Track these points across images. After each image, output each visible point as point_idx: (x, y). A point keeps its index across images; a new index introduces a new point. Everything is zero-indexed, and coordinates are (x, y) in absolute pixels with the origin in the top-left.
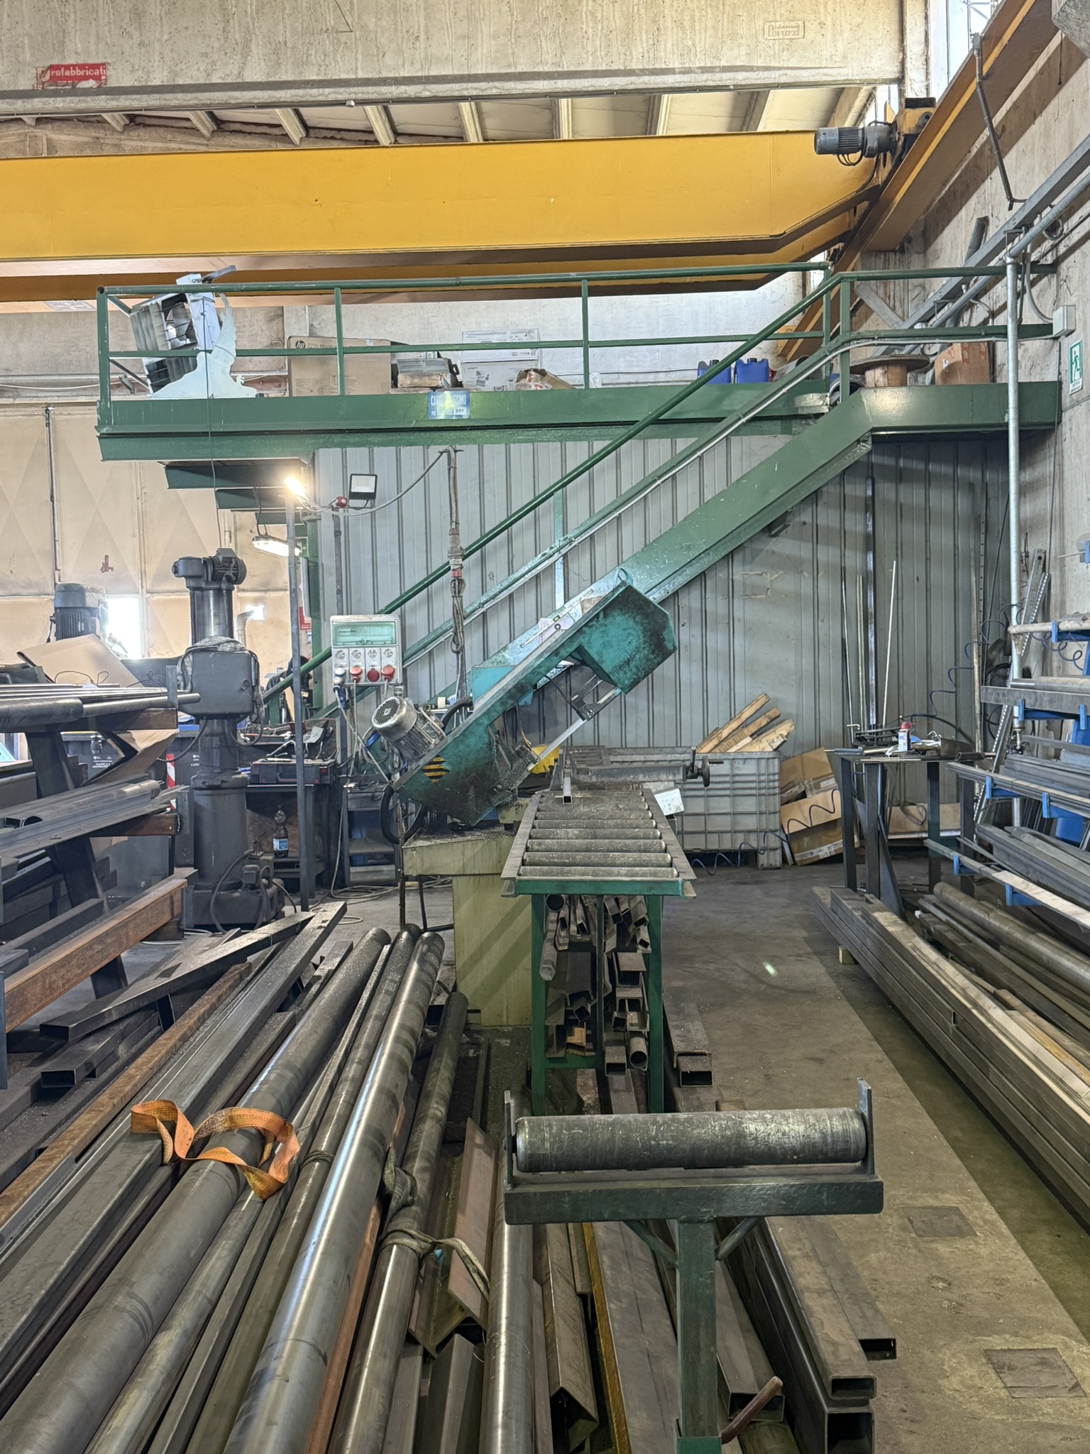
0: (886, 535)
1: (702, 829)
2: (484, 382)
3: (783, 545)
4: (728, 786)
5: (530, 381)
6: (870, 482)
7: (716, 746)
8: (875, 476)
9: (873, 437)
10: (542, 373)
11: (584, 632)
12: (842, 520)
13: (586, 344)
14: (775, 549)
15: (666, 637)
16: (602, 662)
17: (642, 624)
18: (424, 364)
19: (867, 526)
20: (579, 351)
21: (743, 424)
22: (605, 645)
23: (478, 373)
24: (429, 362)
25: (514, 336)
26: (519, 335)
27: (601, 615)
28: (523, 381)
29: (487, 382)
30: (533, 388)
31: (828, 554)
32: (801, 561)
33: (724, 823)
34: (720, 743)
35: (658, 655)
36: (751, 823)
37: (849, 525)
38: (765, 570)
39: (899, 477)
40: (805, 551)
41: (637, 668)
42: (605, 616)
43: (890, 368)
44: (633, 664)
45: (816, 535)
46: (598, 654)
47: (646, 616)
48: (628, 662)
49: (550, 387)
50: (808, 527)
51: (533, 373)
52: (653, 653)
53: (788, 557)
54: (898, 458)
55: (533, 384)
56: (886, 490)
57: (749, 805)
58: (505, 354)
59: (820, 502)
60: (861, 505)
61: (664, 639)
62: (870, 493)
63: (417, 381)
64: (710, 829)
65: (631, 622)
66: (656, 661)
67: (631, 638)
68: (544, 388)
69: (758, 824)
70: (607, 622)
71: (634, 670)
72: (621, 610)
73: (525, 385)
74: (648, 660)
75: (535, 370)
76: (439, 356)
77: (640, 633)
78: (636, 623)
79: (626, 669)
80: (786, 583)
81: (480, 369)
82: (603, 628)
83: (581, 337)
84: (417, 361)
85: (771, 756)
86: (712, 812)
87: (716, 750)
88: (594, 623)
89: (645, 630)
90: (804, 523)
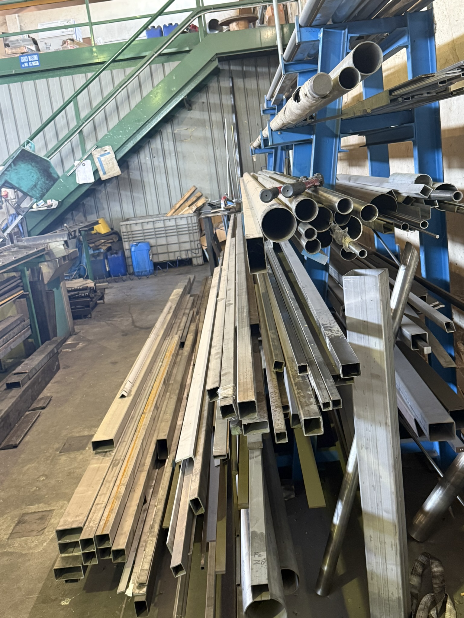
0: (241, 104)
1: (166, 251)
2: (49, 48)
3: (195, 114)
4: (175, 231)
5: (67, 45)
6: (231, 79)
7: (174, 212)
8: (233, 76)
9: (219, 58)
10: (72, 40)
11: (6, 174)
12: (221, 99)
13: (91, 24)
14: (192, 117)
15: (52, 172)
16: (21, 187)
17: (36, 167)
18: (21, 42)
19: (231, 101)
20: (88, 27)
21: (156, 57)
22: (20, 179)
23: (46, 44)
24: (24, 41)
25: (62, 23)
26: (64, 22)
27: (12, 165)
28: (65, 45)
29: (51, 48)
30: (70, 48)
31: (216, 117)
32: (205, 121)
33: (175, 248)
34: (176, 211)
35: (50, 181)
36: (187, 246)
37: (224, 101)
38: (188, 127)
39: (244, 75)
40: (206, 116)
41: (41, 188)
42: (15, 165)
43: (240, 22)
44: (38, 187)
45: (209, 108)
46: (17, 183)
47: (37, 162)
48: (35, 186)
49: (78, 47)
50: (206, 104)
51: (69, 41)
52: (47, 180)
53: (198, 119)
54: (242, 66)
55: (70, 46)
56: (239, 83)
57: (185, 238)
58: (59, 32)
59: (210, 92)
60: (229, 91)
61: (51, 173)
62: (231, 85)
63: (14, 51)
64: (170, 251)
65: (30, 166)
66: (50, 184)
67: (32, 174)
68: (75, 48)
69: (191, 246)
70: (17, 168)
71: (40, 189)
72: (22, 161)
73: (66, 47)
74: (46, 184)
75: (70, 39)
76: (29, 37)
77: (36, 171)
78: (33, 167)
79: (35, 189)
80: (199, 132)
81: (46, 41)
82: (16, 171)
83: (87, 21)
84: (17, 40)
85: (192, 215)
86: (170, 243)
87: (174, 214)
88: (10, 169)
89: (39, 170)
90: (203, 103)
